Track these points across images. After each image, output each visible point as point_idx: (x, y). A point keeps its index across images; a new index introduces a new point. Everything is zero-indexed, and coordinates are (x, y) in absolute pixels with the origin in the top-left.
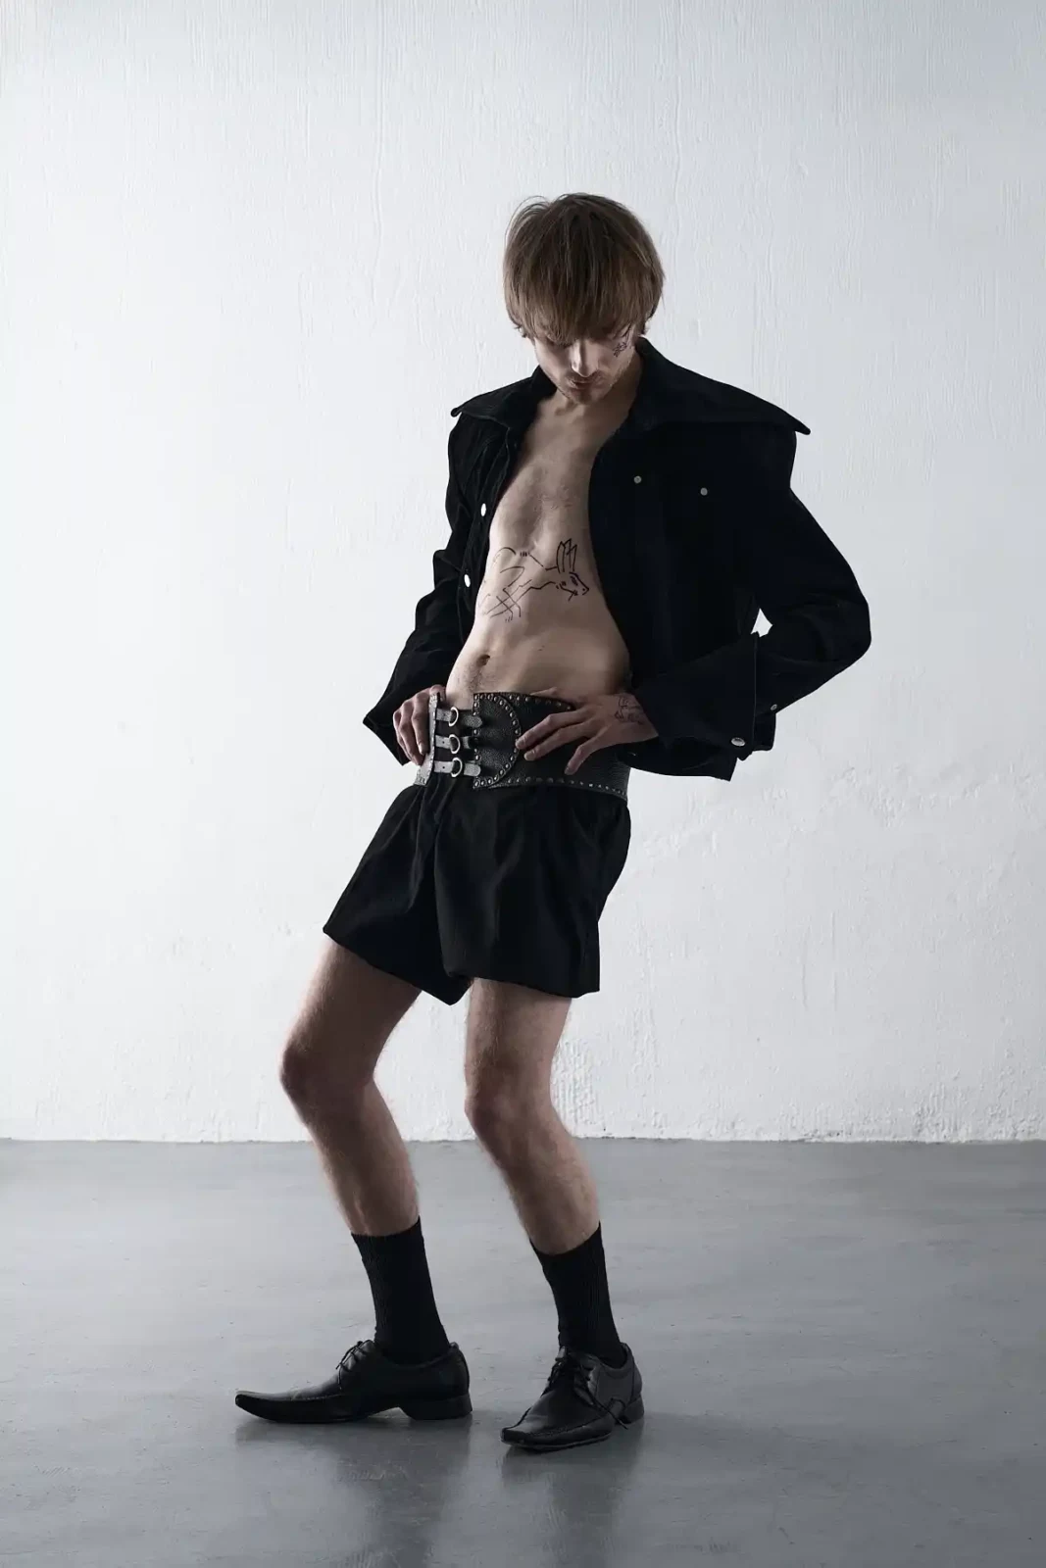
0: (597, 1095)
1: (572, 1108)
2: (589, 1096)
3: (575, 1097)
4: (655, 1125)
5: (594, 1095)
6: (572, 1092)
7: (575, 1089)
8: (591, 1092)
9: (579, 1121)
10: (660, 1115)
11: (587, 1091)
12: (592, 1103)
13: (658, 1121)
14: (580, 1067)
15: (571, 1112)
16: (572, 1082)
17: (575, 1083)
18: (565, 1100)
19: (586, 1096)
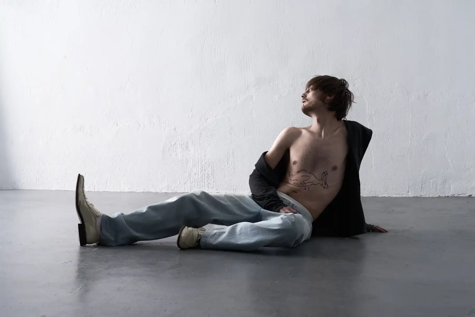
0: (215, 179)
1: (207, 183)
2: (212, 179)
3: (208, 180)
4: (233, 189)
5: (214, 179)
6: (207, 178)
7: (208, 178)
8: (213, 178)
9: (209, 187)
10: (235, 186)
11: (212, 177)
12: (213, 181)
13: (234, 188)
14: (210, 170)
15: (207, 184)
16: (207, 175)
17: (208, 175)
18: (205, 180)
19: (212, 180)
